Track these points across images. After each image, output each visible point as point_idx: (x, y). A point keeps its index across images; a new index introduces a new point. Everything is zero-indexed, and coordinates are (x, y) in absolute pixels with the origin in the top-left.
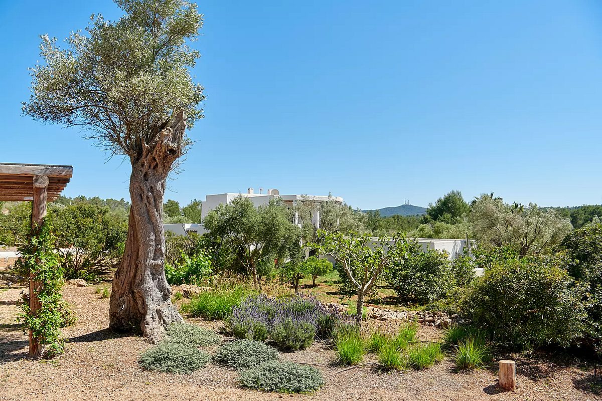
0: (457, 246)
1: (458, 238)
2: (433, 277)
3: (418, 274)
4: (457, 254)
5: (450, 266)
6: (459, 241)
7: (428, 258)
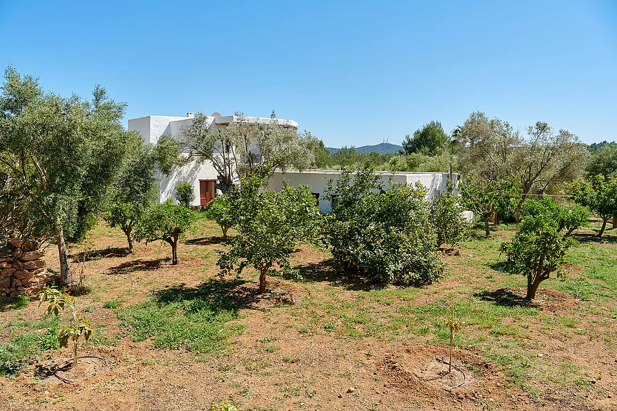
0: (437, 180)
1: (438, 171)
2: (397, 232)
3: (372, 227)
4: (437, 193)
5: (427, 211)
6: (439, 175)
7: (391, 197)
